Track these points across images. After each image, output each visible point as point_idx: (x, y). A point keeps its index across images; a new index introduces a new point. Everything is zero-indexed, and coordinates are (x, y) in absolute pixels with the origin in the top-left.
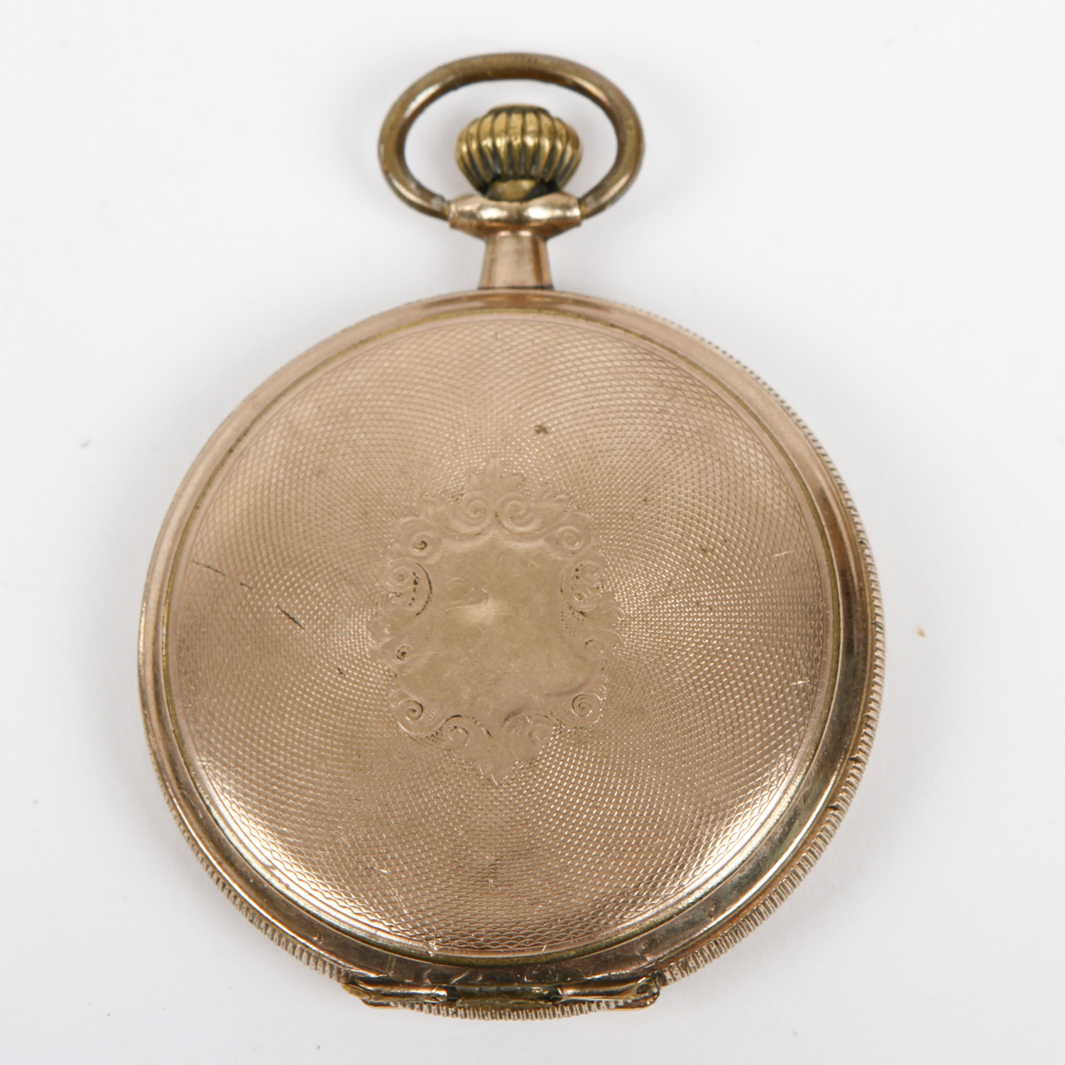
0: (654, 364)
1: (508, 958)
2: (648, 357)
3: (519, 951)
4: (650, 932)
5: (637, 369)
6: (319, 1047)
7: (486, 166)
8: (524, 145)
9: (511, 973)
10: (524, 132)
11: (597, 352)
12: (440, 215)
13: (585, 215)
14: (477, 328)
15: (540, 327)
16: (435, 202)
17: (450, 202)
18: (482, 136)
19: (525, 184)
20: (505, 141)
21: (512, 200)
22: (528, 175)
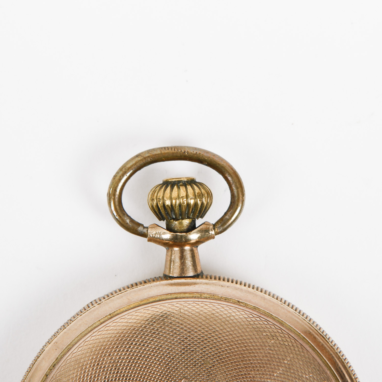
0: (261, 322)
2: (258, 319)
7: (167, 214)
8: (188, 205)
10: (187, 196)
12: (144, 235)
13: (217, 234)
14: (170, 306)
15: (202, 305)
16: (140, 229)
17: (147, 228)
18: (165, 198)
19: (186, 222)
20: (178, 202)
21: (181, 232)
22: (188, 218)
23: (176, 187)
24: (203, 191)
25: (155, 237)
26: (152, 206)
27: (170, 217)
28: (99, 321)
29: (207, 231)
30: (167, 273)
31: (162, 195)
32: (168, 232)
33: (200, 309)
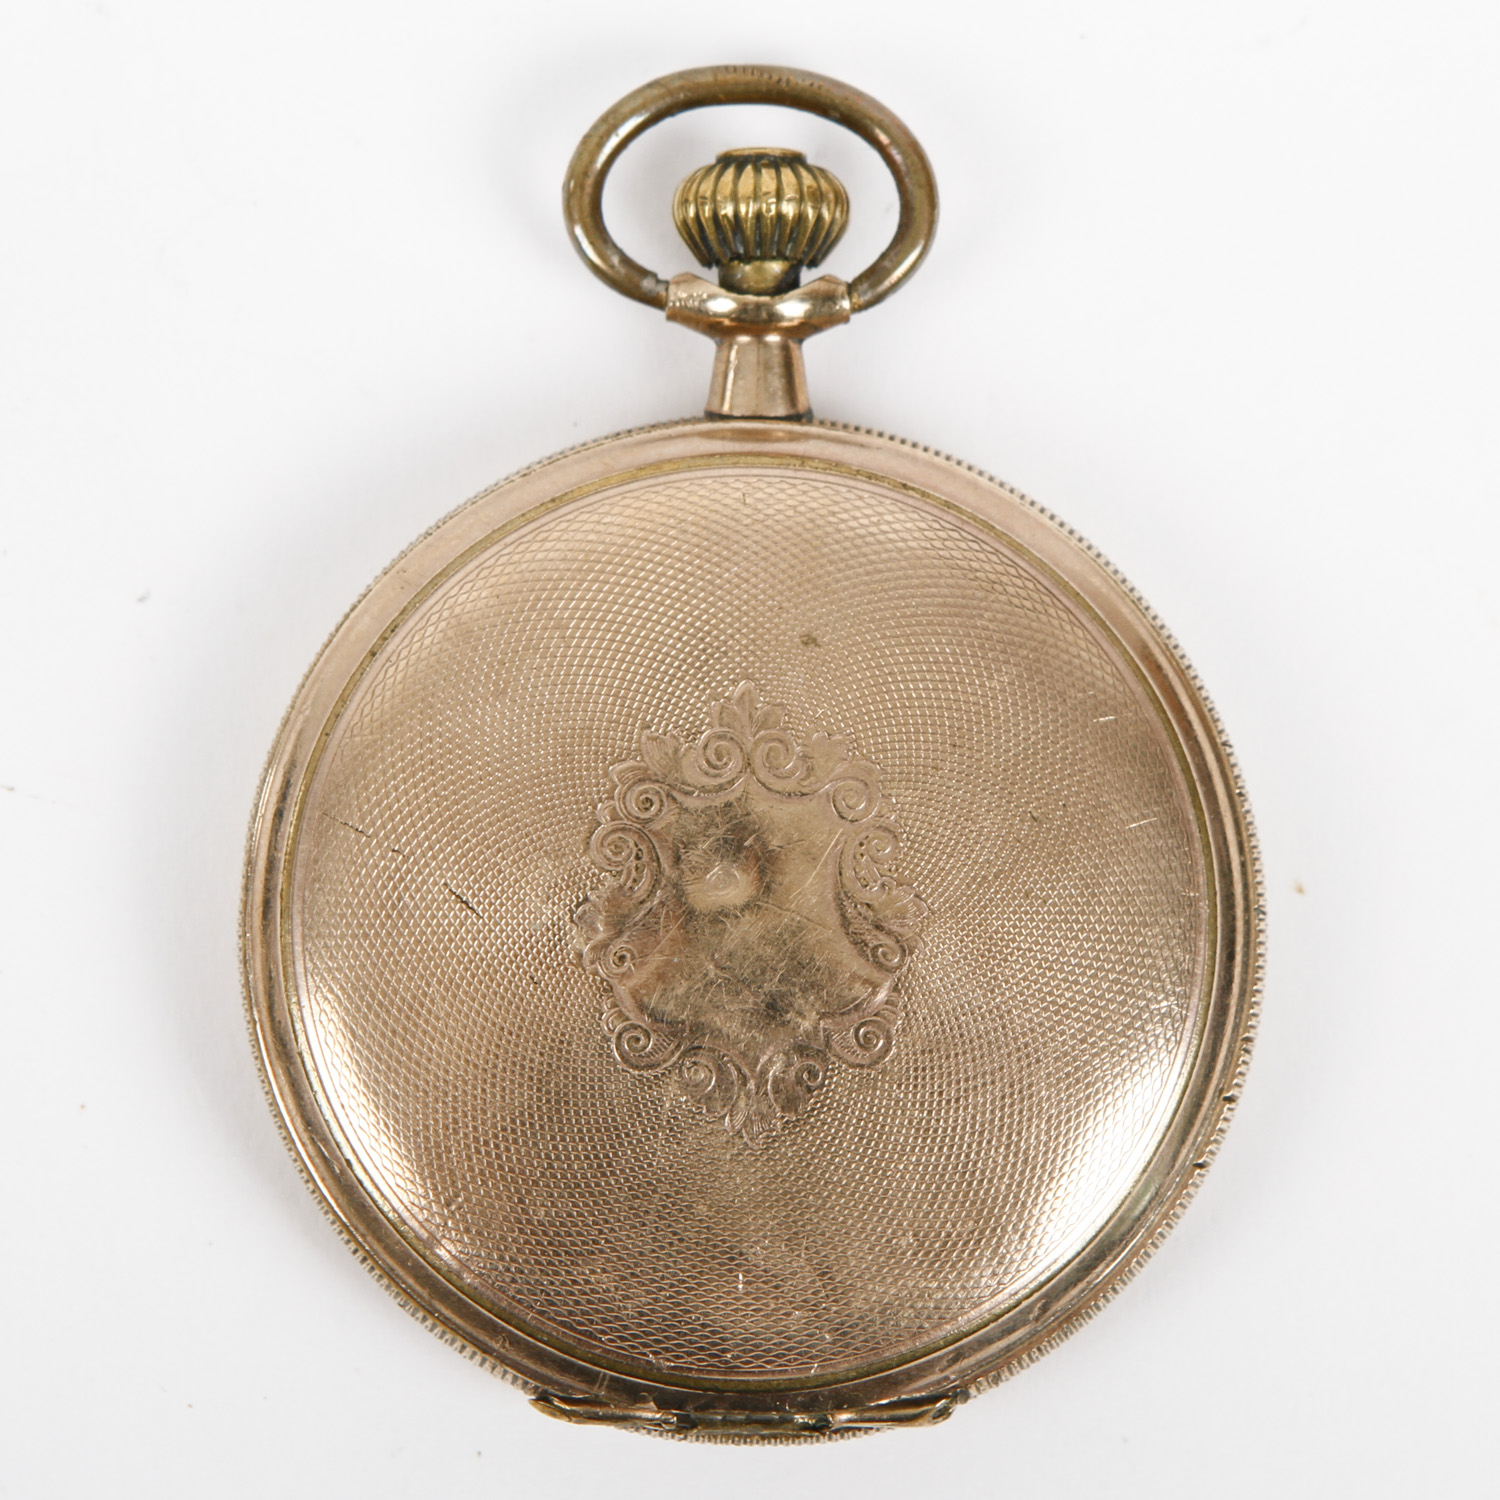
0: (963, 545)
1: (764, 1381)
2: (955, 535)
3: (780, 1371)
4: (957, 1345)
5: (941, 553)
6: (479, 1453)
7: (724, 241)
8: (780, 216)
9: (768, 1400)
10: (779, 196)
11: (884, 527)
12: (654, 301)
13: (858, 308)
14: (717, 486)
15: (805, 487)
16: (647, 284)
17: (667, 283)
18: (719, 198)
19: (776, 267)
20: (752, 208)
21: (759, 293)
22: (781, 256)
23: (749, 168)
24: (824, 185)
25: (686, 306)
26: (685, 222)
27: (730, 249)
28: (523, 515)
29: (830, 298)
30: (715, 408)
31: (711, 187)
32: (722, 291)
33: (799, 498)
